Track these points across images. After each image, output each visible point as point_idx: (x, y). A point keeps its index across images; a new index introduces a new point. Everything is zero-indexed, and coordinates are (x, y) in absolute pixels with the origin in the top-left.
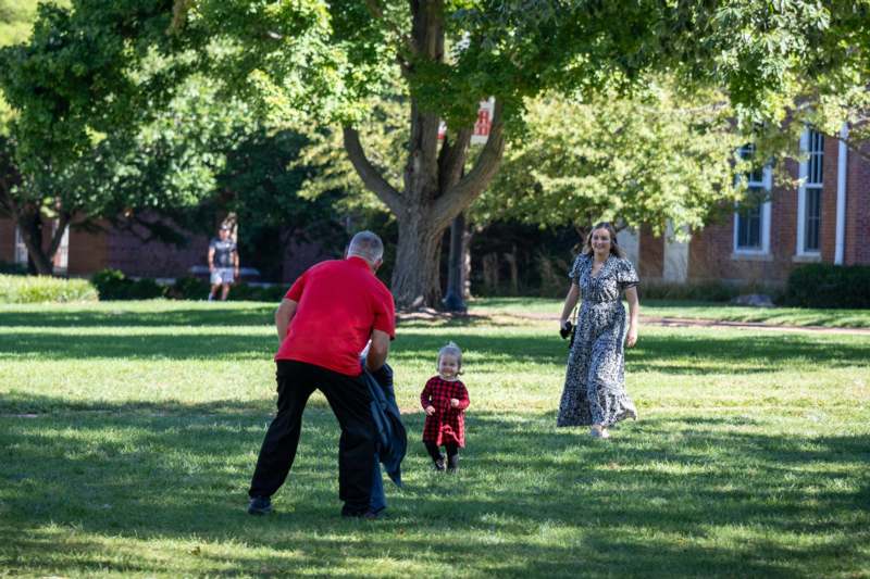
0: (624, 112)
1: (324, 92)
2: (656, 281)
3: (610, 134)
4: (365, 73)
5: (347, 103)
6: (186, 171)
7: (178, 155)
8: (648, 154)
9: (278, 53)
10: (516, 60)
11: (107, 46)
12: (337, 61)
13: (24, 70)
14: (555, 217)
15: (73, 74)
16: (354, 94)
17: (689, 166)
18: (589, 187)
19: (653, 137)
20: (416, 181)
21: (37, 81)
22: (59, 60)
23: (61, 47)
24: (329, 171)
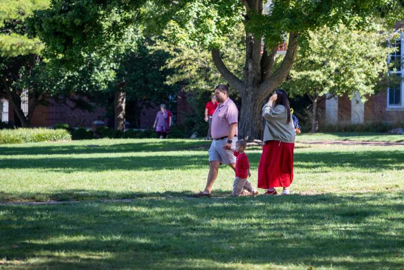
0: (334, 37)
1: (206, 31)
2: (348, 122)
3: (326, 49)
4: (227, 21)
5: (217, 37)
6: (102, 72)
7: (98, 65)
8: (346, 58)
9: (182, 11)
10: (305, 11)
11: (91, 9)
12: (212, 15)
13: (50, 23)
14: (299, 91)
15: (75, 24)
16: (221, 32)
17: (366, 63)
18: (317, 76)
19: (349, 49)
20: (250, 75)
21: (56, 29)
22: (67, 17)
23: (67, 11)
24: (180, 71)
